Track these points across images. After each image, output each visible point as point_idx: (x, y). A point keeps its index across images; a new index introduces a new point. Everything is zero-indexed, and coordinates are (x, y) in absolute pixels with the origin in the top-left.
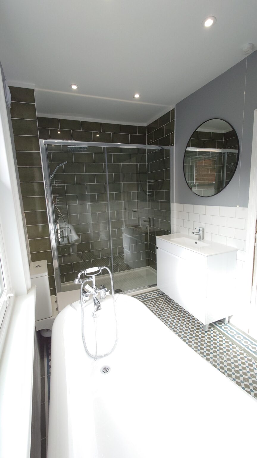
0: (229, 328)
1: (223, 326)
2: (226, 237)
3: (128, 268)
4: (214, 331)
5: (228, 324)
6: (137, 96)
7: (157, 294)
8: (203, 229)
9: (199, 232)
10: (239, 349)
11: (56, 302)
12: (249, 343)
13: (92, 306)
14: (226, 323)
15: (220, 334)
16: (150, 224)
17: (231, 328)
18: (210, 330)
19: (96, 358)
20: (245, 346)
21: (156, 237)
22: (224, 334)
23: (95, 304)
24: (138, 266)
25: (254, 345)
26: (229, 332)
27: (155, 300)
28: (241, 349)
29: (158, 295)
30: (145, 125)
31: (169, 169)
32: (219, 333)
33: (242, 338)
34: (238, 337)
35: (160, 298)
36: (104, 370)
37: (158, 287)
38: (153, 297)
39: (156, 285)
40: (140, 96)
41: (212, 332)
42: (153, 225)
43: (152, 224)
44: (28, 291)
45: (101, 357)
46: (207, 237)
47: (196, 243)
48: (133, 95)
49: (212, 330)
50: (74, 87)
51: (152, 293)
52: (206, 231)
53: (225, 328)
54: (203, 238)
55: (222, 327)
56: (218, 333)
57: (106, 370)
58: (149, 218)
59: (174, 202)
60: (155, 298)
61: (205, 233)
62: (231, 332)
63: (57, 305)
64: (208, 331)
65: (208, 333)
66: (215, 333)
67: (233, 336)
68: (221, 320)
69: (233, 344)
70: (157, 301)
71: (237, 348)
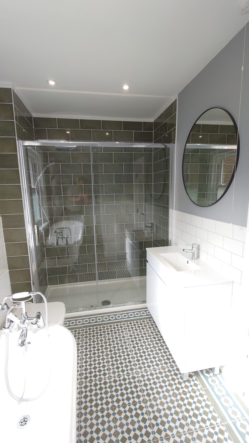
0: (217, 382)
1: (211, 377)
4: (196, 382)
5: (218, 376)
6: (126, 87)
7: (146, 313)
8: (199, 246)
9: (192, 250)
10: (221, 422)
12: (239, 415)
14: (215, 373)
15: (202, 390)
17: (220, 383)
18: (191, 379)
20: (231, 419)
21: (146, 249)
22: (207, 391)
25: (246, 420)
26: (216, 389)
28: (223, 424)
29: (146, 315)
30: (152, 120)
32: (201, 388)
33: (231, 403)
34: (226, 401)
39: (145, 302)
40: (130, 87)
41: (192, 383)
43: (155, 231)
47: (188, 263)
48: (121, 87)
49: (193, 380)
50: (52, 83)
52: (202, 248)
53: (213, 381)
54: (198, 257)
55: (209, 378)
56: (199, 387)
57: (25, 421)
61: (201, 252)
62: (219, 390)
64: (188, 381)
65: (187, 384)
66: (196, 385)
67: (219, 398)
68: (211, 369)
69: (215, 412)
70: (143, 323)
71: (219, 421)
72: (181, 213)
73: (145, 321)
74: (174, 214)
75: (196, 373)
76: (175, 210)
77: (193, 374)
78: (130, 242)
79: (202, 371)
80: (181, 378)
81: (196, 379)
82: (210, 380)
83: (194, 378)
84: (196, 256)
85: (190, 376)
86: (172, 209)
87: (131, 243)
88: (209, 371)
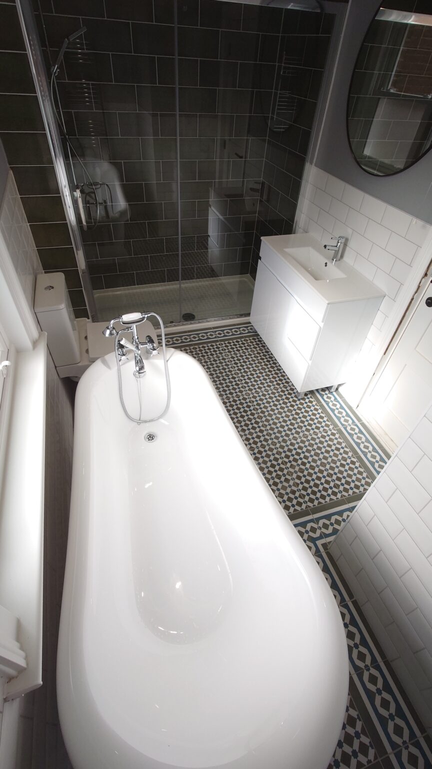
0: (333, 399)
1: (326, 394)
2: (378, 267)
3: (212, 273)
4: (311, 399)
5: (334, 393)
7: (248, 330)
8: (347, 240)
9: (337, 246)
10: (333, 428)
11: (86, 338)
12: (350, 422)
13: (132, 366)
14: (331, 391)
16: (262, 196)
17: (335, 399)
18: (306, 397)
19: (140, 422)
20: (343, 425)
21: (262, 238)
22: (322, 406)
23: (137, 363)
24: (229, 272)
25: (356, 425)
26: (330, 404)
27: (243, 340)
28: (335, 429)
29: (249, 332)
31: (323, 71)
32: (316, 404)
33: (344, 414)
34: (339, 412)
35: (251, 338)
36: (148, 437)
37: (250, 319)
38: (240, 334)
39: (249, 315)
41: (307, 400)
42: (268, 201)
43: (265, 197)
44: (35, 344)
45: (146, 422)
46: (349, 258)
47: (326, 266)
49: (308, 398)
51: (240, 328)
52: (351, 244)
53: (328, 397)
54: (342, 256)
56: (314, 403)
57: (151, 437)
58: (263, 184)
59: (313, 164)
60: (242, 337)
61: (348, 249)
62: (333, 405)
63: (87, 342)
64: (303, 399)
65: (302, 401)
66: (311, 402)
67: (333, 411)
68: (327, 388)
69: (328, 421)
70: (245, 342)
71: (331, 427)
72: (327, 175)
73: (247, 340)
74: (312, 174)
75: (312, 392)
76: (316, 165)
77: (308, 393)
78: (221, 217)
79: (317, 390)
80: (296, 396)
81: (311, 397)
82: (325, 397)
83: (309, 396)
84: (338, 255)
85: (306, 395)
86: (311, 163)
87: (223, 219)
88: (325, 389)
